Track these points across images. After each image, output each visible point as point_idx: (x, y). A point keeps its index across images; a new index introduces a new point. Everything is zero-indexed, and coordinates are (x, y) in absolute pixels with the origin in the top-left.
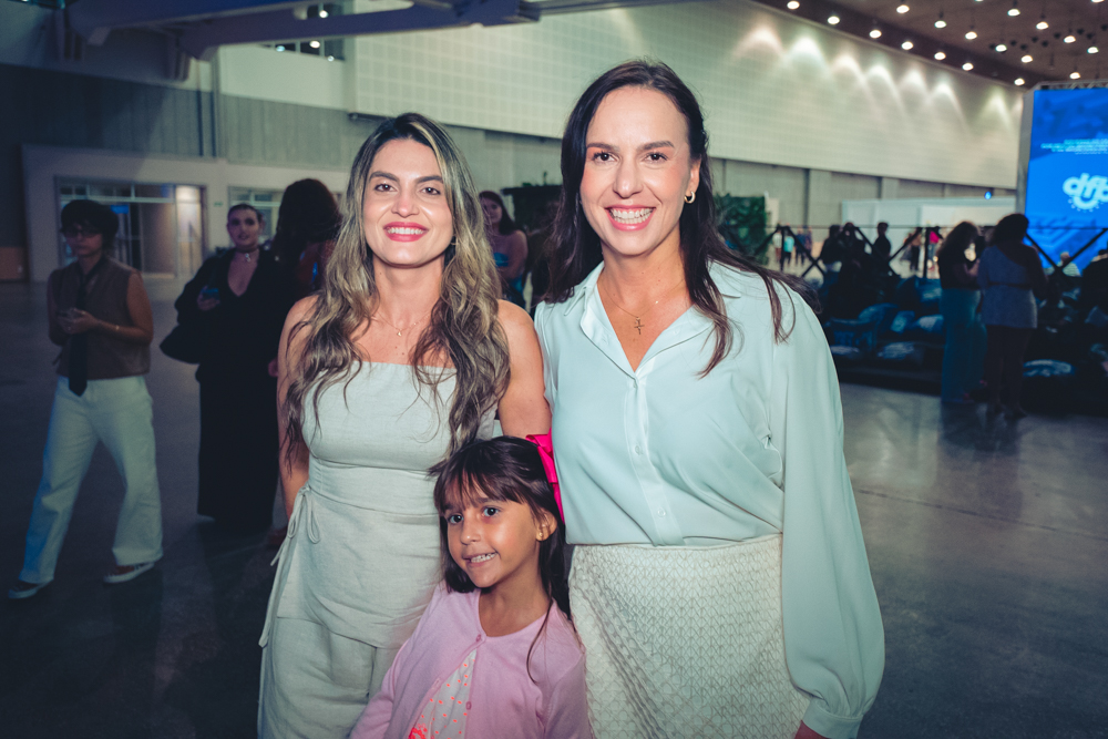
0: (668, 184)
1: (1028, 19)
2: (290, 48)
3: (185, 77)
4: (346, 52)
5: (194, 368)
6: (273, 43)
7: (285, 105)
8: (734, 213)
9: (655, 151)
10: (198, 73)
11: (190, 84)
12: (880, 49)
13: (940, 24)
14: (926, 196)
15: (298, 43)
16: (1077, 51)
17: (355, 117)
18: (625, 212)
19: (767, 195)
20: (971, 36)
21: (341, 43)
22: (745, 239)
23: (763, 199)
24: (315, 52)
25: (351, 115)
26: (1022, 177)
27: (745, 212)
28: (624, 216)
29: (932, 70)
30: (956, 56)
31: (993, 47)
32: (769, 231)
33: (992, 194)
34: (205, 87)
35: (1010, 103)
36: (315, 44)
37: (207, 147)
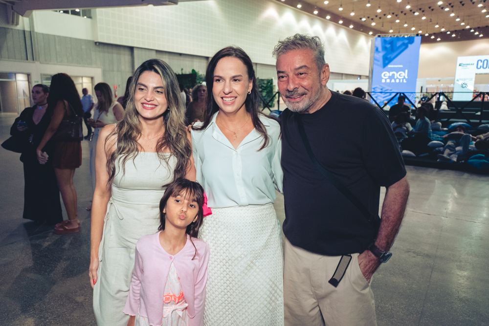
0: (241, 89)
1: (373, 8)
2: (65, 12)
3: (17, 24)
4: (92, 15)
5: (20, 154)
6: (58, 10)
7: (66, 38)
8: (260, 86)
9: (236, 78)
10: (23, 22)
11: (19, 27)
12: (317, 18)
13: (341, 9)
14: (335, 79)
15: (70, 10)
16: (392, 22)
17: (97, 44)
18: (227, 99)
19: (273, 78)
20: (352, 14)
21: (90, 11)
22: (265, 96)
23: (272, 80)
24: (77, 14)
25: (96, 43)
26: (371, 72)
27: (265, 85)
28: (227, 100)
29: (338, 28)
30: (347, 22)
31: (361, 19)
32: (274, 93)
33: (360, 78)
34: (27, 29)
35: (367, 42)
36: (77, 10)
37: (29, 56)
